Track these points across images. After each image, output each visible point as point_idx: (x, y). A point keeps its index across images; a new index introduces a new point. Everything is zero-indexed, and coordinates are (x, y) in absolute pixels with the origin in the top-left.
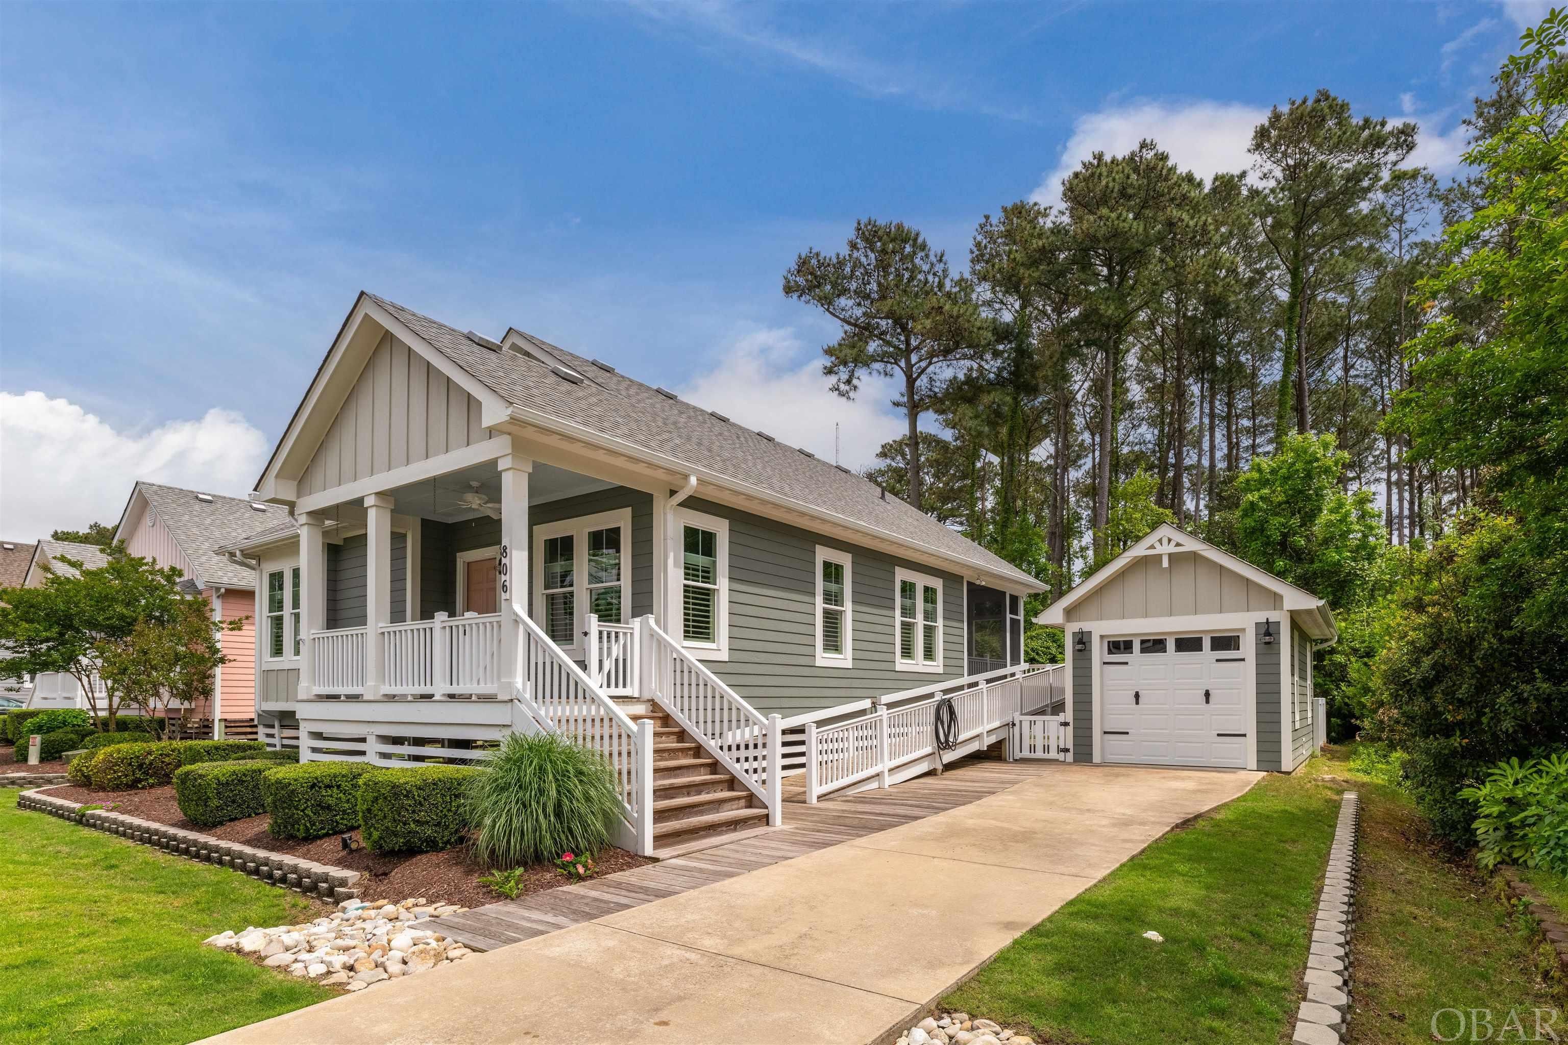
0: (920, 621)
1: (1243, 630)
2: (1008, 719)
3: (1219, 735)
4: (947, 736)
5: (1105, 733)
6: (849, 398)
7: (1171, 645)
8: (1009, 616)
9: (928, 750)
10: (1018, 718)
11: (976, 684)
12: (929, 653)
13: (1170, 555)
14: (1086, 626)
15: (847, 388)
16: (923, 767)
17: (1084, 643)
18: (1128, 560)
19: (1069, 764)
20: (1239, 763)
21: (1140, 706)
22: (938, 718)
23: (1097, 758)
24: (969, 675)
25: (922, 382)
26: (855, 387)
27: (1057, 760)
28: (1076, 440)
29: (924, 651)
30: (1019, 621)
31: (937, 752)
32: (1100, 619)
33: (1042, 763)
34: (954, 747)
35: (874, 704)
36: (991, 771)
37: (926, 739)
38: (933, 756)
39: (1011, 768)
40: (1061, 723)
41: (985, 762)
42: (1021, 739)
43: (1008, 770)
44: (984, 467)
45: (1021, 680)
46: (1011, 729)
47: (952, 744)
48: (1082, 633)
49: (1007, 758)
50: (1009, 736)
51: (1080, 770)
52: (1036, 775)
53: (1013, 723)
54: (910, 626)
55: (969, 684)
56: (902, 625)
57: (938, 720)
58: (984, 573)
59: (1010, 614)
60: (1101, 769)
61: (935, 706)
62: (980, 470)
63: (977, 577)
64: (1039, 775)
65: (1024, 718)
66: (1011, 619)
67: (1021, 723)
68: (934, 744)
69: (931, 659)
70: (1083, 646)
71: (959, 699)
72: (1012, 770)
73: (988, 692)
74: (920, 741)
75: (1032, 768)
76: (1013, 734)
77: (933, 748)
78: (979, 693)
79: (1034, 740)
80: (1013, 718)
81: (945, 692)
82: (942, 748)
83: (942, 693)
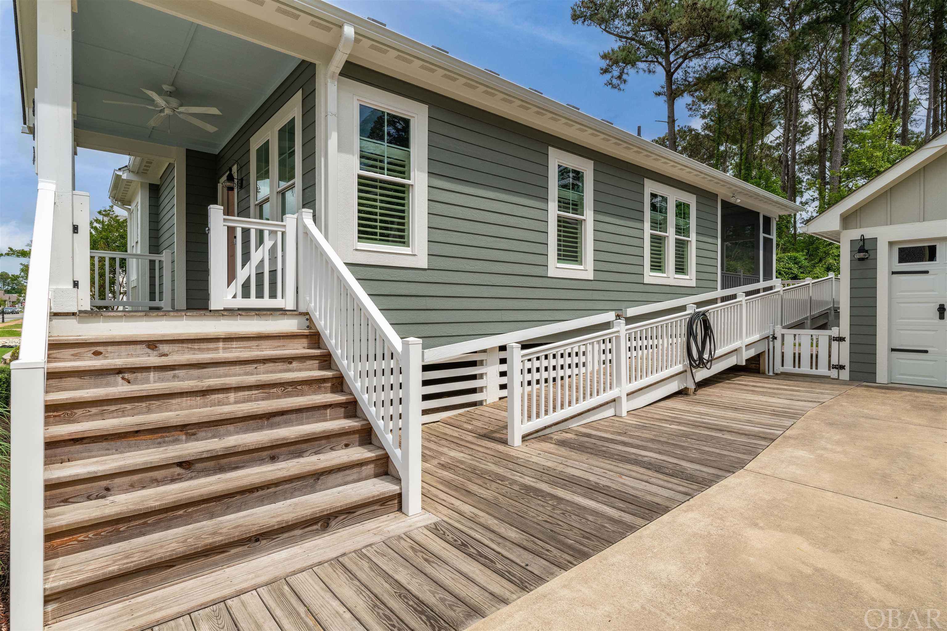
0: (671, 235)
2: (768, 332)
4: (701, 353)
5: (894, 350)
6: (620, 89)
8: (762, 235)
9: (679, 368)
10: (779, 330)
11: (734, 297)
12: (681, 268)
14: (869, 232)
15: (619, 82)
16: (673, 387)
17: (867, 252)
18: (936, 150)
19: (844, 383)
21: (944, 320)
22: (690, 333)
23: (882, 377)
24: (723, 288)
25: (678, 75)
26: (625, 81)
27: (829, 377)
29: (676, 265)
30: (771, 240)
31: (689, 370)
32: (889, 223)
33: (808, 379)
34: (709, 363)
35: (618, 317)
36: (752, 391)
37: (676, 356)
38: (685, 373)
39: (776, 386)
40: (834, 337)
41: (742, 375)
42: (783, 353)
43: (774, 389)
44: (726, 149)
45: (781, 293)
46: (771, 343)
47: (707, 359)
48: (863, 239)
49: (767, 372)
50: (769, 350)
51: (860, 391)
52: (815, 402)
53: (773, 336)
54: (660, 239)
55: (723, 297)
56: (651, 238)
57: (691, 334)
58: (740, 190)
59: (763, 233)
60: (890, 391)
61: (688, 319)
62: (723, 152)
63: (732, 195)
64: (819, 402)
65: (785, 331)
66: (764, 238)
67: (783, 335)
68: (686, 361)
69: (683, 272)
70: (865, 255)
71: (714, 312)
72: (778, 389)
73: (747, 303)
74: (672, 354)
75: (796, 383)
76: (774, 347)
77: (684, 366)
78: (737, 305)
79: (799, 354)
80: (774, 331)
81: (699, 304)
82: (695, 365)
83: (696, 306)
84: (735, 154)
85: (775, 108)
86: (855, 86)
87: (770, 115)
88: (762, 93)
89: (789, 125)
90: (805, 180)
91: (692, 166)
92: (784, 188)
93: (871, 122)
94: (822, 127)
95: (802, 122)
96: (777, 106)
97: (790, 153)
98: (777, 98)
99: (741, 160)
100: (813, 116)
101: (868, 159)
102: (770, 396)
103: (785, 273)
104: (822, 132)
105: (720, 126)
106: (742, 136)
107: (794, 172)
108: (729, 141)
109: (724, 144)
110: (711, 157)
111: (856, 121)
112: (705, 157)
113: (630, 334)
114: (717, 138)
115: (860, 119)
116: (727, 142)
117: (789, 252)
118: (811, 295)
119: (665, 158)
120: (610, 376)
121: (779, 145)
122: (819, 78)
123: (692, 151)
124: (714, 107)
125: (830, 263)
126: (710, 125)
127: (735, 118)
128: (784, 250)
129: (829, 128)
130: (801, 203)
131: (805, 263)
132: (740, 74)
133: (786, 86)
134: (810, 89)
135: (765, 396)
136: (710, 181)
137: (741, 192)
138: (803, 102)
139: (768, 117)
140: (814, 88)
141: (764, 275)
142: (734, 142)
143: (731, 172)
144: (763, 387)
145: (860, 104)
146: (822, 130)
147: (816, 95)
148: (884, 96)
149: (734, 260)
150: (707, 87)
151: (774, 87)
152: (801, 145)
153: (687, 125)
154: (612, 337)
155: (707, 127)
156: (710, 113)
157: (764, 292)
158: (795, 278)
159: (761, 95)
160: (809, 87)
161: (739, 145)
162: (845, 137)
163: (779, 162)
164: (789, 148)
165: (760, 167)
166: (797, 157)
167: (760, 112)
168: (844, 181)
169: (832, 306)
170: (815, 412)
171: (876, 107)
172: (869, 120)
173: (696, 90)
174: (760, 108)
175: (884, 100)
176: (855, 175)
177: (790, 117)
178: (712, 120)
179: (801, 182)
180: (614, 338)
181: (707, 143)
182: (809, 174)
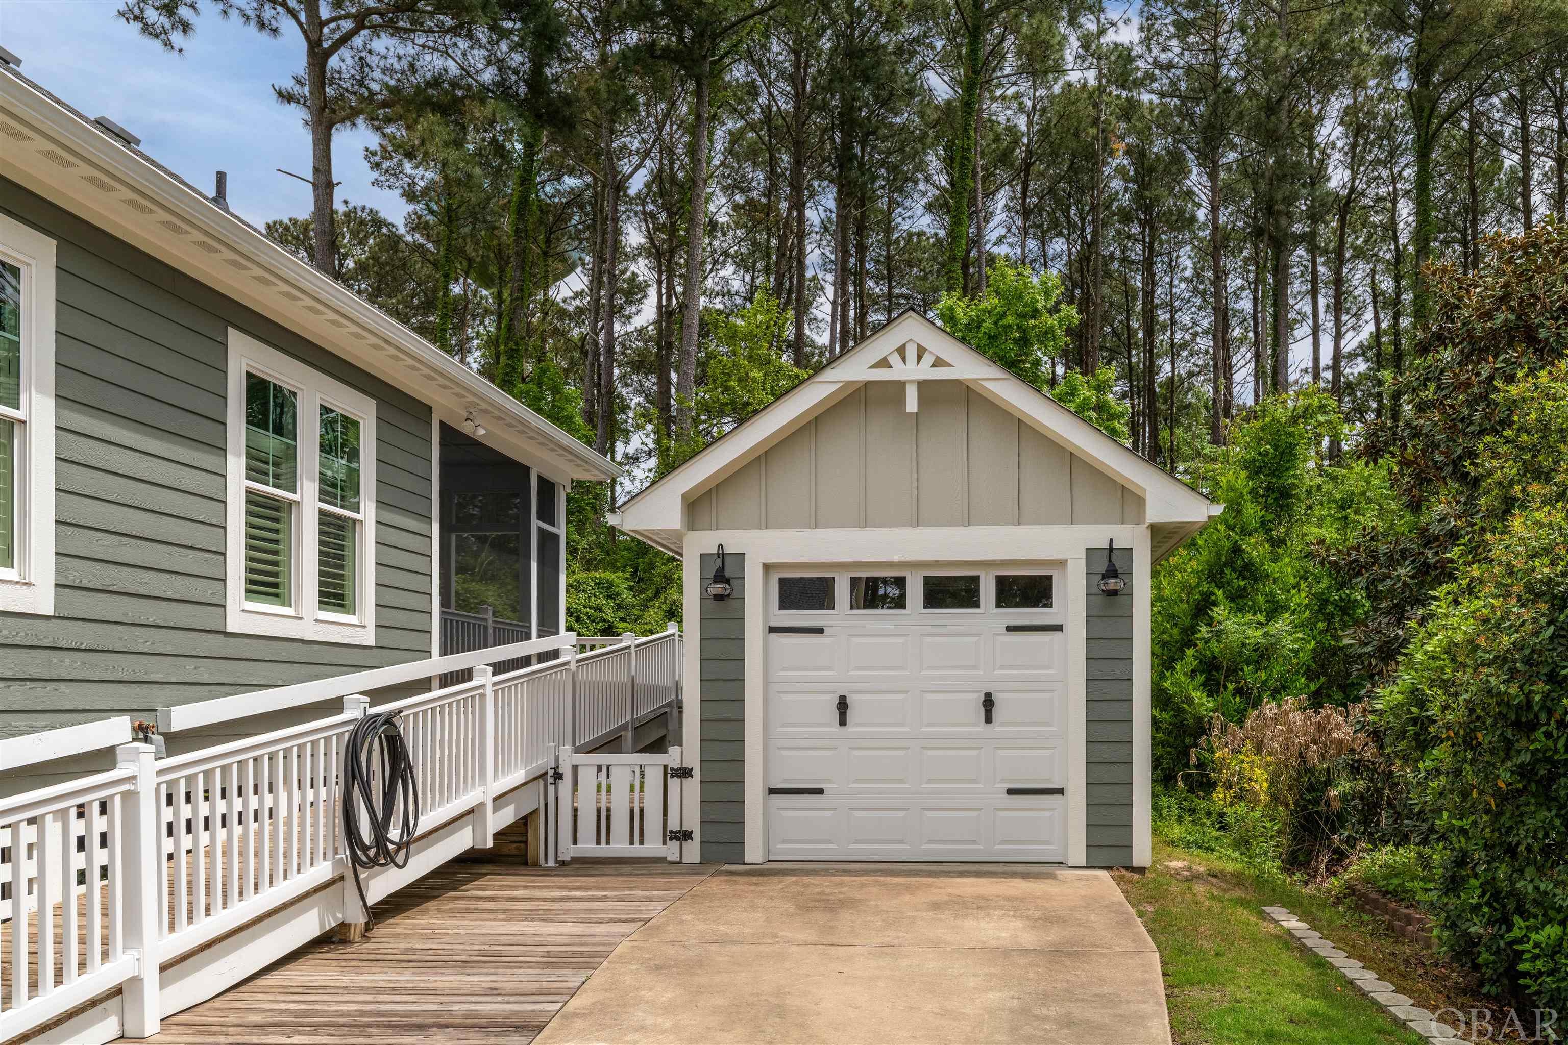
0: (307, 499)
1: (1062, 564)
2: (544, 762)
3: (1010, 792)
4: (380, 828)
5: (772, 791)
6: (167, 44)
7: (915, 591)
8: (536, 524)
9: (323, 871)
10: (568, 758)
11: (465, 675)
12: (335, 595)
13: (924, 386)
14: (732, 540)
15: (165, 21)
16: (302, 929)
17: (728, 581)
18: (833, 388)
19: (692, 870)
20: (1049, 852)
21: (850, 729)
22: (353, 772)
23: (754, 853)
24: (444, 652)
25: (342, 64)
26: (183, 25)
27: (662, 860)
28: (623, 272)
29: (321, 583)
30: (556, 537)
31: (349, 874)
32: (763, 525)
33: (626, 869)
34: (403, 853)
35: (142, 732)
36: (507, 911)
37: (314, 840)
38: (340, 884)
39: (558, 893)
40: (672, 769)
41: (486, 874)
42: (575, 810)
43: (553, 900)
44: (465, 294)
45: (573, 666)
46: (551, 789)
47: (397, 840)
48: (722, 555)
49: (542, 862)
50: (546, 805)
51: (716, 885)
52: (633, 920)
53: (556, 773)
54: (277, 509)
55: (446, 675)
56: (248, 502)
57: (354, 778)
58: (484, 406)
59: (540, 518)
60: (765, 879)
61: (347, 736)
62: (457, 299)
63: (465, 414)
64: (640, 920)
65: (581, 759)
66: (541, 530)
67: (575, 768)
68: (341, 850)
69: (342, 606)
70: (725, 589)
71: (416, 715)
72: (561, 899)
73: (496, 692)
74: (302, 833)
75: (600, 879)
76: (557, 798)
77: (338, 863)
78: (473, 697)
79: (608, 810)
80: (557, 759)
81: (377, 695)
82: (364, 859)
83: (367, 699)
84: (487, 312)
85: (573, 222)
86: (722, 219)
87: (563, 235)
88: (544, 176)
89: (601, 273)
90: (633, 405)
91: (364, 320)
92: (589, 417)
93: (748, 305)
94: (664, 291)
95: (627, 269)
96: (577, 218)
97: (602, 335)
98: (575, 198)
99: (499, 328)
100: (646, 261)
101: (740, 380)
102: (543, 920)
103: (589, 618)
104: (664, 303)
105: (451, 232)
106: (502, 271)
107: (610, 380)
108: (473, 275)
109: (461, 280)
110: (428, 306)
111: (724, 295)
112: (416, 301)
113: (171, 784)
114: (443, 261)
115: (729, 291)
116: (467, 276)
117: (596, 568)
118: (633, 673)
119: (287, 282)
120: (104, 915)
121: (580, 311)
122: (658, 177)
123: (381, 278)
124: (437, 178)
125: (675, 601)
126: (427, 222)
127: (485, 221)
128: (589, 565)
129: (677, 298)
130: (626, 455)
131: (628, 597)
132: (494, 115)
133: (595, 178)
134: (641, 199)
135: (532, 920)
136: (413, 368)
137: (486, 411)
138: (629, 225)
139: (558, 239)
140: (648, 200)
141: (541, 623)
142: (486, 280)
143: (477, 354)
144: (531, 899)
145: (730, 260)
146: (664, 297)
147: (653, 216)
148: (768, 256)
149: (481, 581)
150: (416, 122)
151: (571, 172)
152: (625, 323)
153: (369, 205)
154: (112, 797)
155: (417, 225)
156: (426, 191)
157: (539, 662)
158: (609, 631)
159: (543, 182)
160: (640, 192)
161: (495, 290)
162: (702, 324)
163: (582, 352)
164: (600, 324)
165: (541, 357)
166: (618, 349)
167: (541, 222)
168: (705, 422)
169: (673, 697)
170: (630, 944)
171: (756, 274)
172: (745, 299)
173: (389, 120)
174: (541, 211)
175: (768, 264)
176: (722, 413)
177: (601, 252)
178: (432, 212)
179: (625, 408)
180: (118, 799)
181: (419, 266)
182: (640, 394)
